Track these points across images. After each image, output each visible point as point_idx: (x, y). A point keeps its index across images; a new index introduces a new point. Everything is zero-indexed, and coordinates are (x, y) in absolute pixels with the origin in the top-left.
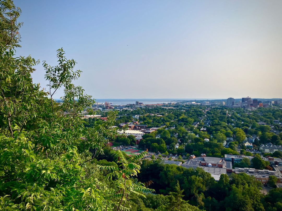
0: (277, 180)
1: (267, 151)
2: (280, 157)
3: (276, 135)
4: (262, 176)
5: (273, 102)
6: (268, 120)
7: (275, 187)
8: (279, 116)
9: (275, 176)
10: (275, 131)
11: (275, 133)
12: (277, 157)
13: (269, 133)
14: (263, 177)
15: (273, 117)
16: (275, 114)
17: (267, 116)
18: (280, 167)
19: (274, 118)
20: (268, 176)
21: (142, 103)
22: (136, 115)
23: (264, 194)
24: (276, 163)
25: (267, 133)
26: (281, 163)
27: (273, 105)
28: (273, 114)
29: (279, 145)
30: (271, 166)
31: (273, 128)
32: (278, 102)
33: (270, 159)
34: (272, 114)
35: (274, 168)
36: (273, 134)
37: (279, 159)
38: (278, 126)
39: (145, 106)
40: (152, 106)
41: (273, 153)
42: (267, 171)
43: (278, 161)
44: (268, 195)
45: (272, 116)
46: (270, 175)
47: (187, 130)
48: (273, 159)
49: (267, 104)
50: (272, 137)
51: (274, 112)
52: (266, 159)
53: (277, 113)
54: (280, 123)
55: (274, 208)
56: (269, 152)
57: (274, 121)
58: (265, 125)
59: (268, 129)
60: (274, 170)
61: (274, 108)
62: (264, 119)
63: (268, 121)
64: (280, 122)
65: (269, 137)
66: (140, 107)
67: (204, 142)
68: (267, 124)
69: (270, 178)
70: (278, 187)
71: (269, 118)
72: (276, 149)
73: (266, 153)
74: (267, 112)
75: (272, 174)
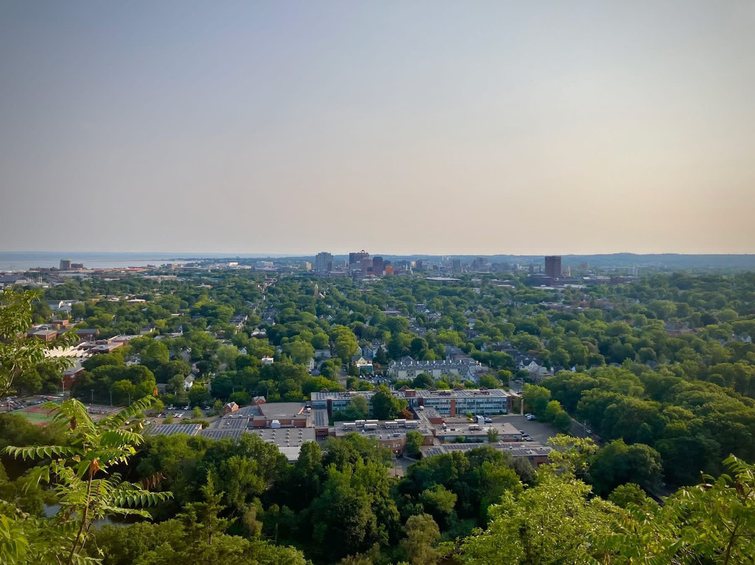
0: (422, 440)
1: (402, 376)
2: (428, 386)
3: (420, 338)
4: (392, 435)
5: (413, 263)
6: (405, 304)
7: (419, 456)
8: (424, 295)
9: (419, 431)
10: (418, 329)
11: (419, 332)
12: (423, 387)
13: (405, 335)
14: (395, 436)
15: (414, 298)
16: (417, 290)
17: (401, 294)
18: (427, 410)
19: (415, 300)
20: (405, 434)
21: (81, 266)
22: (62, 302)
23: (397, 476)
24: (421, 402)
25: (401, 334)
26: (430, 401)
27: (414, 270)
28: (414, 291)
29: (426, 360)
30: (411, 409)
31: (413, 323)
32: (424, 263)
33: (408, 394)
34: (411, 290)
35: (417, 412)
36: (414, 336)
37: (425, 391)
38: (423, 318)
39: (92, 274)
40: (115, 273)
41: (414, 379)
42: (403, 423)
43: (424, 397)
44: (404, 477)
45: (413, 295)
46: (410, 431)
47: (217, 338)
48: (414, 393)
49: (402, 268)
50: (413, 343)
51: (415, 287)
52: (400, 395)
53: (422, 287)
54: (427, 311)
55: (417, 505)
56: (407, 378)
57: (416, 307)
58: (398, 317)
59: (404, 324)
60: (416, 418)
61: (416, 277)
62: (397, 301)
63: (403, 307)
64: (428, 308)
65: (406, 345)
66: (73, 277)
67: (261, 366)
68: (403, 313)
69: (409, 437)
70: (425, 455)
71: (404, 300)
72: (419, 369)
73: (401, 381)
74: (402, 286)
75: (413, 427)
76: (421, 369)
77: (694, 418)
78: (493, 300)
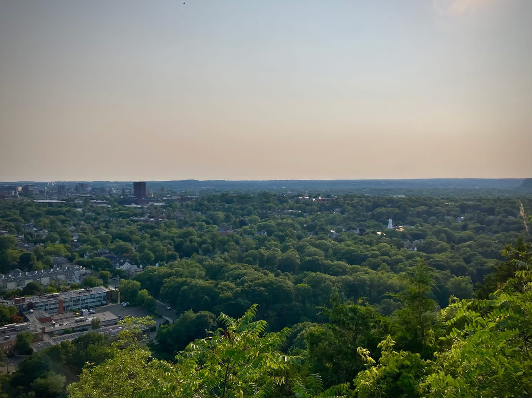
0: (32, 338)
1: (11, 286)
2: (37, 292)
3: (28, 252)
4: (3, 338)
5: (20, 188)
6: (12, 224)
7: (30, 352)
8: (32, 216)
9: (30, 331)
10: (26, 245)
11: (27, 248)
12: (32, 294)
13: (14, 251)
14: (5, 339)
15: (21, 219)
16: (24, 211)
17: (8, 216)
18: (37, 312)
19: (23, 220)
20: (16, 336)
23: (9, 373)
24: (31, 306)
25: (10, 251)
26: (39, 305)
27: (20, 194)
28: (21, 213)
29: (35, 270)
30: (21, 314)
31: (22, 240)
32: (30, 189)
33: (17, 302)
34: (18, 212)
35: (27, 316)
36: (22, 251)
37: (34, 297)
38: (31, 235)
41: (24, 288)
42: (14, 326)
43: (34, 302)
44: (16, 373)
45: (20, 216)
46: (20, 333)
48: (24, 300)
49: (9, 193)
50: (21, 257)
51: (22, 209)
52: (9, 303)
53: (30, 209)
54: (35, 229)
55: (29, 393)
56: (16, 288)
57: (24, 226)
58: (6, 236)
59: (12, 242)
60: (26, 320)
61: (23, 200)
62: (4, 222)
63: (11, 226)
64: (35, 226)
65: (14, 259)
68: (11, 232)
69: (20, 338)
70: (35, 350)
71: (12, 220)
72: (28, 279)
73: (9, 292)
74: (9, 208)
75: (23, 328)
76: (31, 278)
77: (236, 288)
78: (93, 217)
